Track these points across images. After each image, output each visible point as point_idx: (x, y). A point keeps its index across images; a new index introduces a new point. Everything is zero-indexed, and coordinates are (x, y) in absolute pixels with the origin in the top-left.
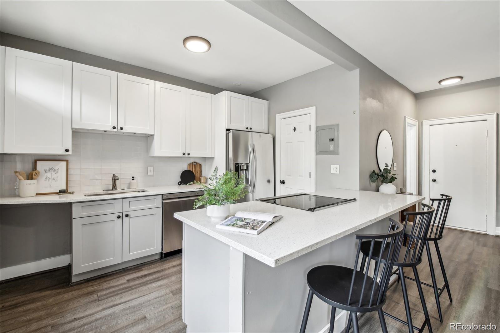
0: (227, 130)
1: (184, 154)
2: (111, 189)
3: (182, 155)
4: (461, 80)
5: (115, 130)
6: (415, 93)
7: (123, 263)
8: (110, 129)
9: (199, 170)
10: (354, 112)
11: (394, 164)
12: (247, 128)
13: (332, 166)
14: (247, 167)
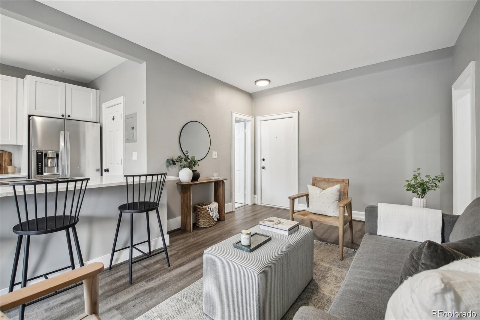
0: (30, 116)
4: (270, 83)
9: (8, 159)
10: (144, 102)
11: (212, 153)
12: (63, 116)
13: (133, 153)
14: (57, 156)
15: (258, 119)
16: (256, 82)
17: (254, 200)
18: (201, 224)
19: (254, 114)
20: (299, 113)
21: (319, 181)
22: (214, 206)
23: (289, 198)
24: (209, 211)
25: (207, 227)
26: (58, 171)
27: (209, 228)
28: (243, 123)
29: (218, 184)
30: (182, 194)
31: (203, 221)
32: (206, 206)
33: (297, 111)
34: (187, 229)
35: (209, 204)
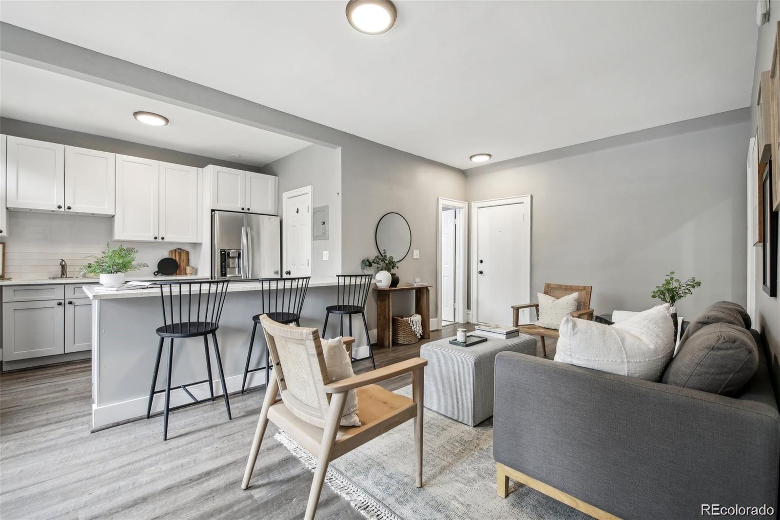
0: (213, 211)
1: (156, 238)
2: (60, 276)
3: (153, 240)
4: (490, 158)
5: (60, 210)
6: (463, 169)
7: (66, 354)
8: (55, 208)
9: (185, 258)
10: (338, 193)
11: (413, 252)
12: (243, 209)
13: (324, 252)
14: (239, 255)
15: (474, 205)
16: (471, 157)
17: (468, 318)
18: (401, 341)
19: (468, 199)
20: (532, 197)
21: (553, 288)
22: (417, 318)
23: (512, 307)
24: (411, 325)
25: (408, 344)
26: (239, 272)
27: (411, 346)
28: (453, 211)
29: (421, 292)
30: (379, 302)
31: (404, 337)
32: (407, 318)
33: (530, 195)
34: (385, 345)
35: (411, 317)
